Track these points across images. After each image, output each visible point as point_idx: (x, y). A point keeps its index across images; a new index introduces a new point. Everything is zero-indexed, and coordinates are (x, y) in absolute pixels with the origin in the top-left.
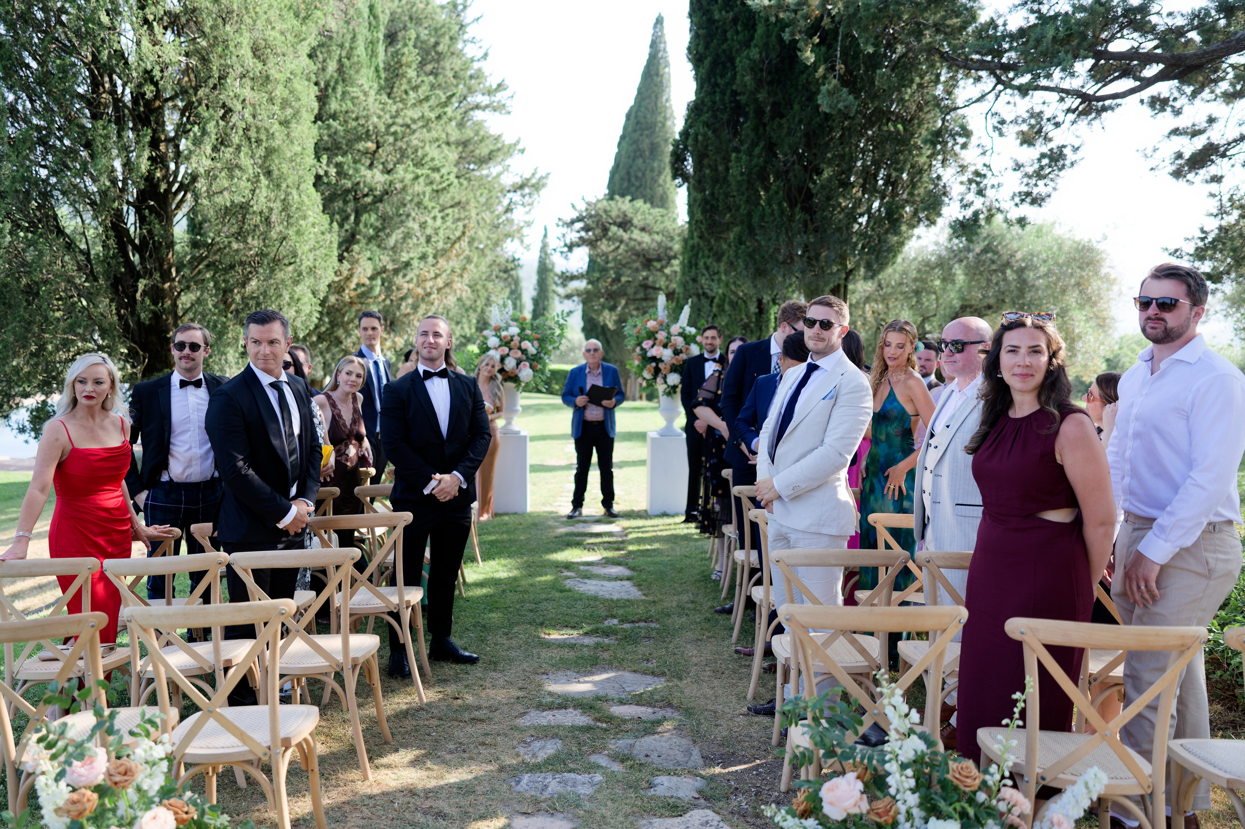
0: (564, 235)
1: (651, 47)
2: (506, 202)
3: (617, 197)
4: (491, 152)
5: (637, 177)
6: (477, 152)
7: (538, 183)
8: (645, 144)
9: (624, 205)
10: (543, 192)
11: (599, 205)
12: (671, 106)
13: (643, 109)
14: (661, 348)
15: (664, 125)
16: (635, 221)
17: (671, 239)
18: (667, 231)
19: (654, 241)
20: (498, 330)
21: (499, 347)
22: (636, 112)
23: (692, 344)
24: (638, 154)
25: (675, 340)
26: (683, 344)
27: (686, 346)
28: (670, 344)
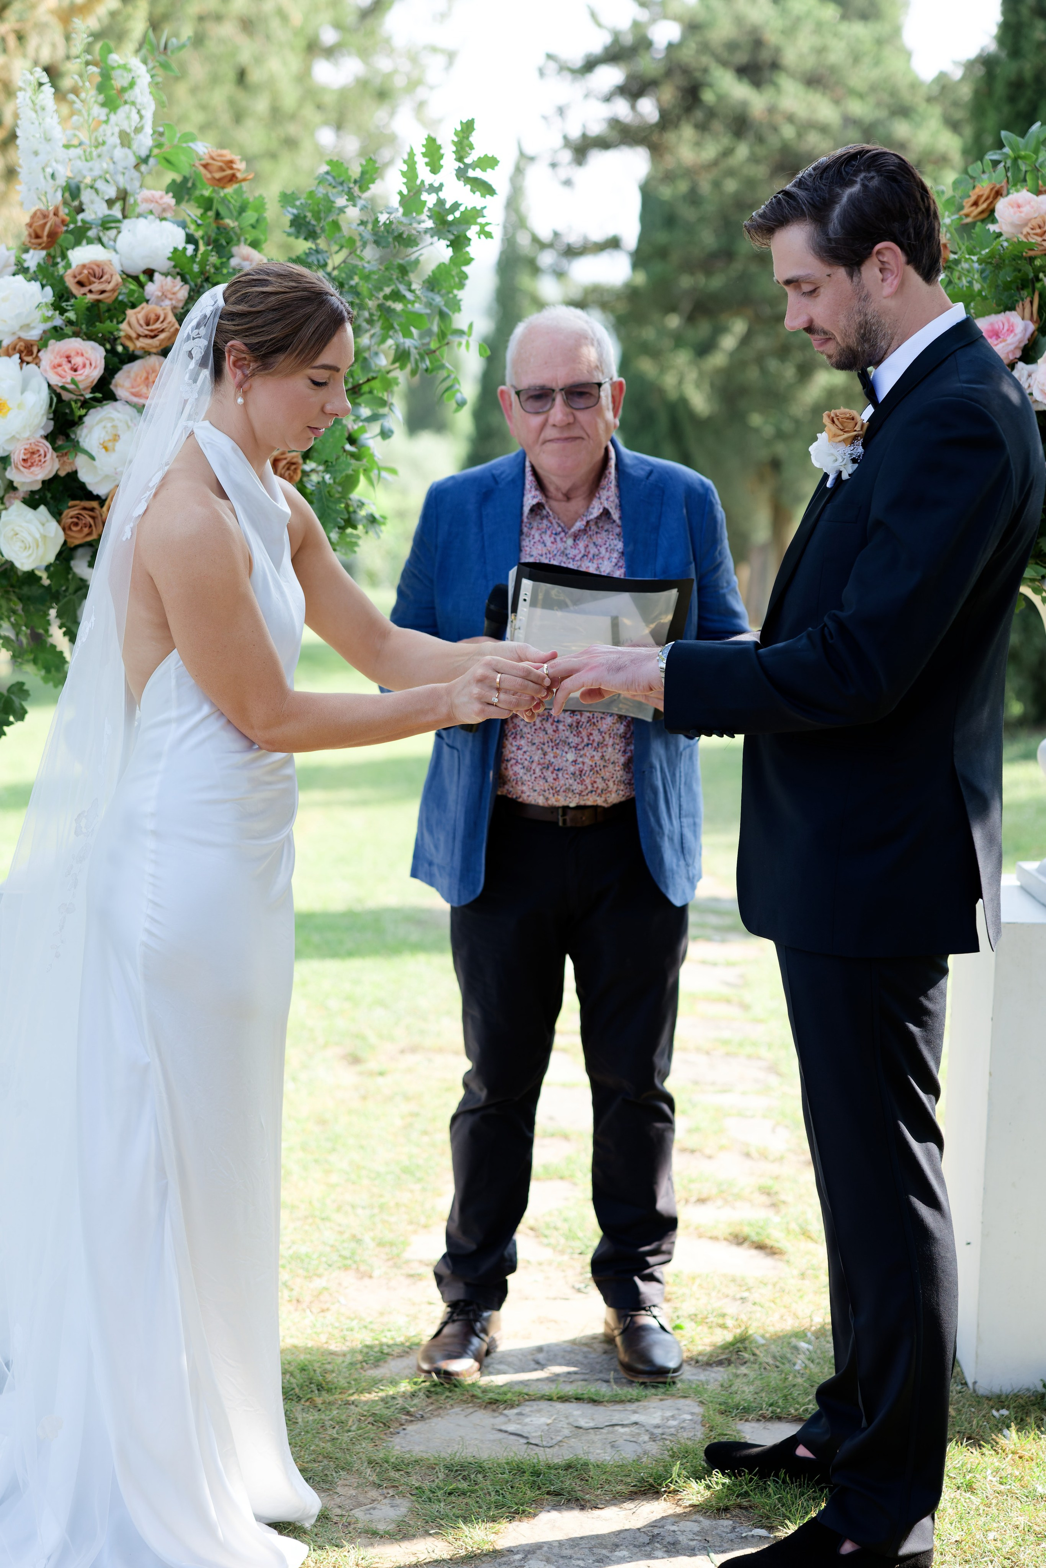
17: (903, 111)
18: (894, 93)
19: (849, 121)
20: (53, 236)
21: (43, 342)
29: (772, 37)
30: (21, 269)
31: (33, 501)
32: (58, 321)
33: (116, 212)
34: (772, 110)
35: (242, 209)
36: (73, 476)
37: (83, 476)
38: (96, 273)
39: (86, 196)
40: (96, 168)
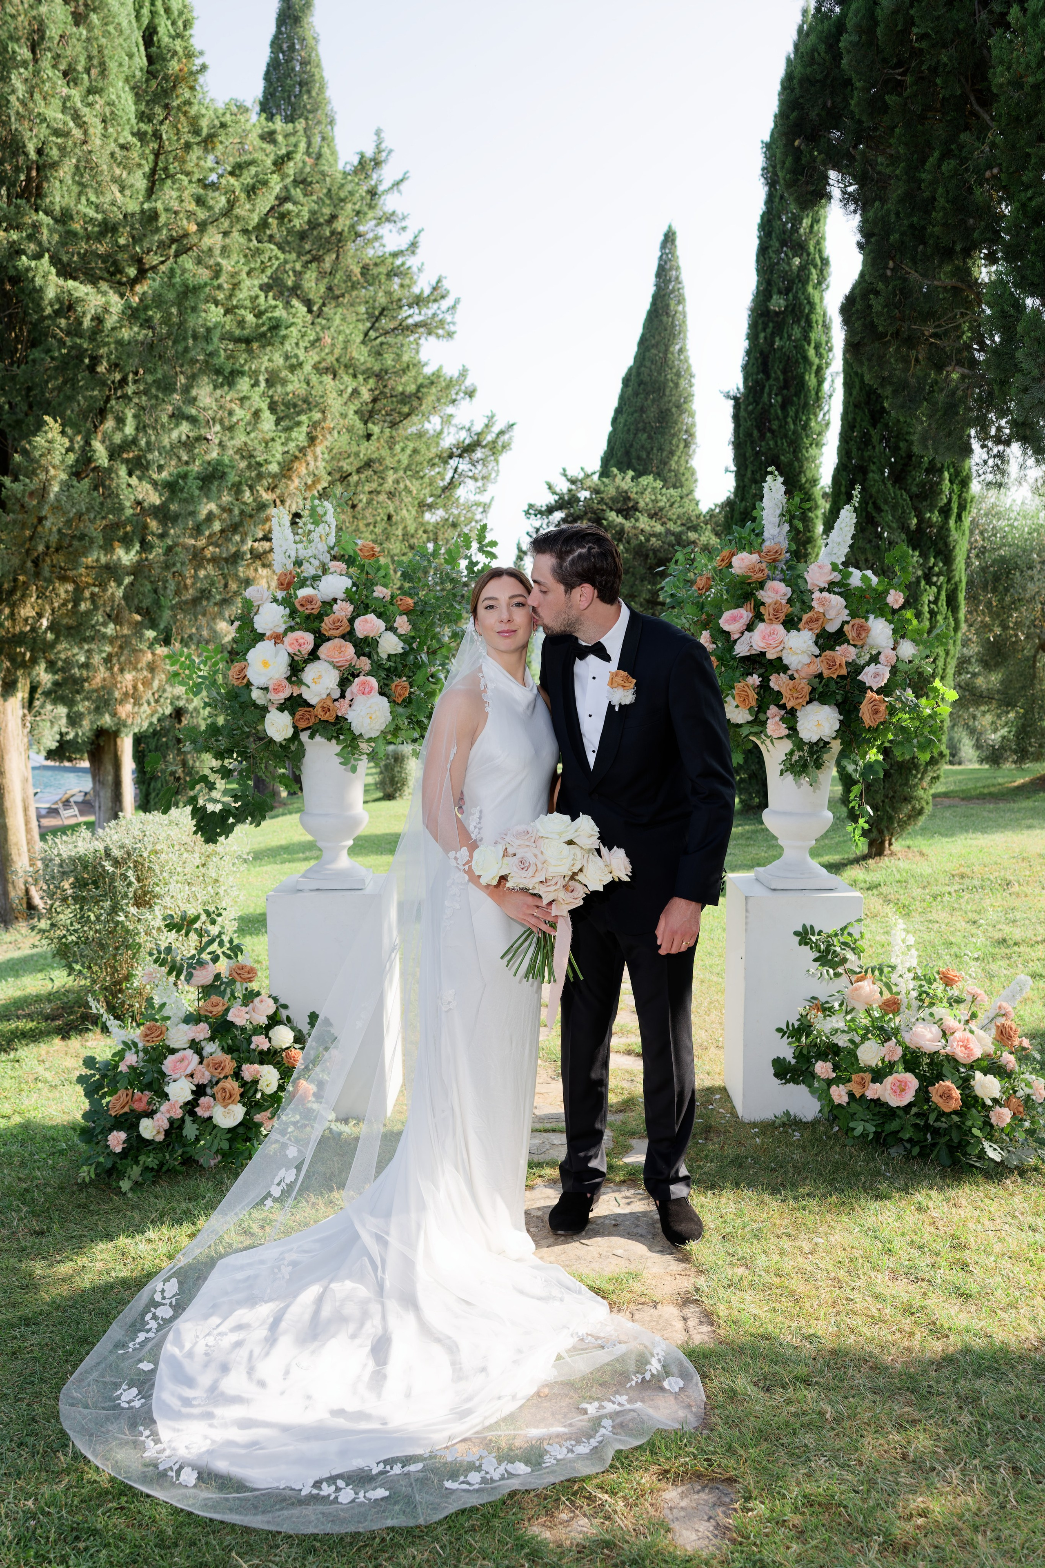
1: (658, 275)
2: (448, 476)
3: (615, 470)
4: (420, 387)
5: (639, 458)
6: (400, 388)
7: (494, 442)
8: (652, 413)
9: (625, 481)
10: (502, 457)
11: (588, 483)
12: (686, 360)
13: (648, 364)
14: (780, 629)
15: (677, 385)
16: (642, 504)
17: (695, 528)
18: (689, 519)
19: (669, 532)
20: (289, 584)
21: (285, 633)
22: (639, 368)
23: (872, 617)
24: (641, 425)
25: (822, 603)
26: (845, 615)
27: (857, 621)
28: (805, 617)
29: (633, 496)
30: (275, 600)
31: (281, 708)
32: (292, 623)
33: (320, 572)
34: (634, 528)
35: (379, 569)
36: (300, 696)
37: (305, 696)
38: (309, 600)
39: (306, 565)
40: (310, 552)
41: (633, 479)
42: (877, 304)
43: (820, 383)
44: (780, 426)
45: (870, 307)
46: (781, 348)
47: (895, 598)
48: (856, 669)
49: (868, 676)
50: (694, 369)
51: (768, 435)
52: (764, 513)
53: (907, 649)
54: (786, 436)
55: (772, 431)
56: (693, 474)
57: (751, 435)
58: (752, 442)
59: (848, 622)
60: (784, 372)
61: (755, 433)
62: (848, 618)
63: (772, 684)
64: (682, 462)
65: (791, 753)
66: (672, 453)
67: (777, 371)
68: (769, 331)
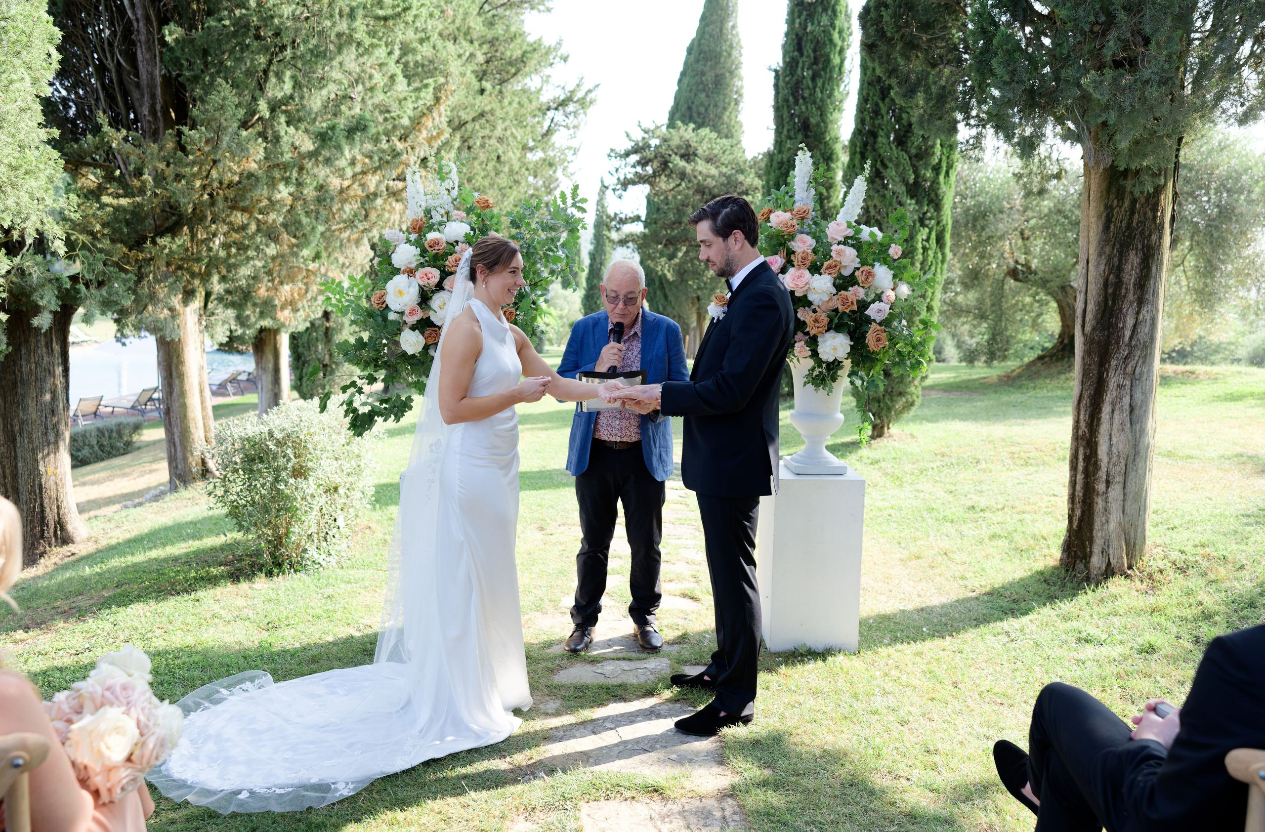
0: (617, 170)
2: (546, 125)
3: (679, 123)
4: (524, 54)
5: (699, 114)
6: (508, 53)
7: (583, 98)
8: (710, 77)
9: (687, 132)
10: (589, 111)
11: (658, 133)
12: (737, 35)
13: (707, 37)
14: (806, 273)
15: (730, 55)
16: (700, 151)
17: (742, 171)
18: (737, 164)
19: (722, 174)
20: (420, 229)
21: (417, 269)
22: (700, 40)
23: (877, 264)
24: (701, 87)
25: (839, 253)
26: (856, 263)
27: (866, 268)
28: (826, 264)
29: (694, 144)
30: (408, 241)
31: (413, 328)
32: (422, 260)
33: (445, 219)
34: (693, 170)
35: (492, 218)
36: (428, 318)
37: (432, 319)
38: (436, 243)
39: (433, 213)
40: (437, 203)
41: (693, 130)
42: (886, 16)
43: (842, 61)
44: (810, 95)
45: (882, 16)
46: (812, 32)
47: (895, 251)
48: (863, 305)
49: (872, 311)
50: (743, 43)
51: (801, 101)
52: (796, 180)
53: (904, 290)
54: (814, 102)
55: (804, 98)
56: (741, 126)
57: (787, 101)
58: (788, 107)
59: (858, 269)
60: (815, 51)
61: (791, 99)
62: (859, 266)
63: (799, 315)
64: (733, 117)
65: (813, 369)
66: (725, 109)
67: (808, 49)
68: (803, 17)
